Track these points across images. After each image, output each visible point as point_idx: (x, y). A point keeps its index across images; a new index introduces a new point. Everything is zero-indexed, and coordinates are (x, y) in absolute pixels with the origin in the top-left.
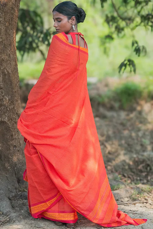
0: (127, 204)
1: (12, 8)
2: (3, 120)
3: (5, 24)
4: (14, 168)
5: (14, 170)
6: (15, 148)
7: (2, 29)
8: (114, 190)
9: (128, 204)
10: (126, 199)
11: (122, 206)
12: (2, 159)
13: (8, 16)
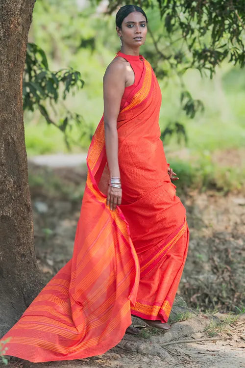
0: (201, 341)
1: (19, 40)
2: (5, 214)
3: (9, 65)
4: (22, 289)
5: (23, 293)
6: (23, 259)
7: (4, 72)
8: (181, 321)
9: (203, 342)
10: (199, 335)
11: (194, 345)
12: (4, 275)
13: (12, 53)
